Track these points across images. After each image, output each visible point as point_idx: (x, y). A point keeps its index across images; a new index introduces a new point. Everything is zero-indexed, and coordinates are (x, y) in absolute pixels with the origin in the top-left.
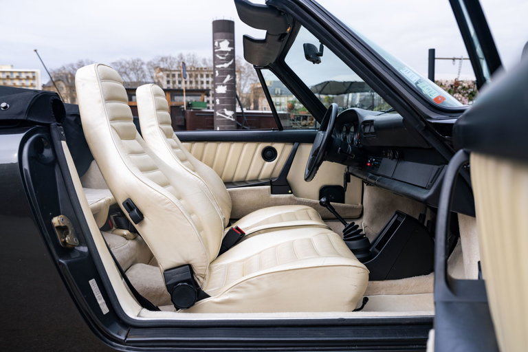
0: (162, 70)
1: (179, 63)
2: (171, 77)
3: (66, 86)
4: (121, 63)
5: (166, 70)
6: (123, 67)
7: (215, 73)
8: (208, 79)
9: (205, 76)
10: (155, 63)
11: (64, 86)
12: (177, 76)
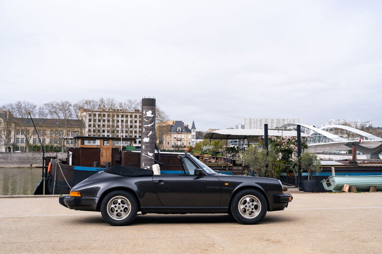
0: (85, 110)
1: (100, 105)
2: (92, 116)
3: (4, 122)
4: (52, 105)
5: (89, 111)
6: (53, 108)
7: (142, 130)
8: (122, 119)
9: (120, 116)
10: (81, 105)
11: (3, 121)
12: (97, 115)
